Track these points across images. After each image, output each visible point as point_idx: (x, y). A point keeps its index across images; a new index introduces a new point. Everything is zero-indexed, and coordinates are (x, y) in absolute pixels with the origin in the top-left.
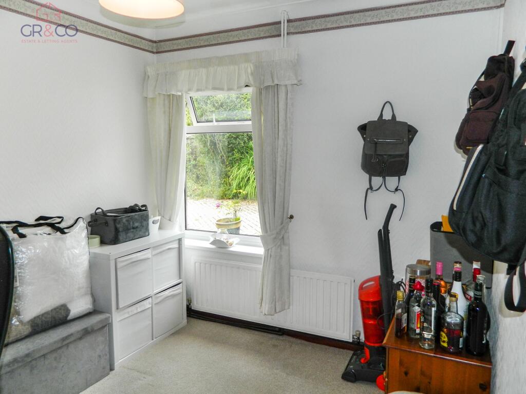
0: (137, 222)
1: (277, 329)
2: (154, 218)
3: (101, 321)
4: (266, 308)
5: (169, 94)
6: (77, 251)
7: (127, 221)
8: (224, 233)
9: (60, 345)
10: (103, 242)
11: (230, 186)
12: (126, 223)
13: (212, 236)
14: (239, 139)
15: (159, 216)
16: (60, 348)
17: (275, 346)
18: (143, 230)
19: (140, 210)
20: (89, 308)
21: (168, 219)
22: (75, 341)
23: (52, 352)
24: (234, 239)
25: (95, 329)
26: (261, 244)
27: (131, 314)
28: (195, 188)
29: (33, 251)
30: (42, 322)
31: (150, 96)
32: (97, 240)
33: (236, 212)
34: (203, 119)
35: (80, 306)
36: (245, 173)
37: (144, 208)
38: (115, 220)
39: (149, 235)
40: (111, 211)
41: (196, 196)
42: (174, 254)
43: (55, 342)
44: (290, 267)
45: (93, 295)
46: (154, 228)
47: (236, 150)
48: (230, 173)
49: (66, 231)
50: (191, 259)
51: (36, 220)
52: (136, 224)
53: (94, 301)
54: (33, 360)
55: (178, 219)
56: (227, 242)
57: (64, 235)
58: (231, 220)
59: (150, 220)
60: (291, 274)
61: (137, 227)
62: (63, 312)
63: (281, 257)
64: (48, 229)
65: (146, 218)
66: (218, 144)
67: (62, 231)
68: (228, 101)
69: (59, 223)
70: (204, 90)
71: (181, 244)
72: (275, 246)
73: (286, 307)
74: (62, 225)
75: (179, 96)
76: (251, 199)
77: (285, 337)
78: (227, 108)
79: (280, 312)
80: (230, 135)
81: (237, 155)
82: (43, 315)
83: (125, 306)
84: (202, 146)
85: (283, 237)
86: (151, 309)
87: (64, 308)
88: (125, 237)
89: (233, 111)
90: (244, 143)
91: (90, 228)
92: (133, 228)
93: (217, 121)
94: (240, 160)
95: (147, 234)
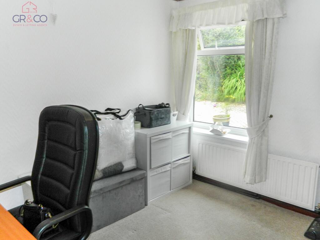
0: (163, 114)
1: (255, 194)
2: (174, 113)
3: (140, 175)
4: (248, 179)
5: (186, 29)
6: (128, 131)
7: (157, 113)
8: (220, 125)
9: (118, 186)
10: (143, 126)
11: (223, 93)
12: (157, 115)
13: (211, 126)
14: (231, 59)
15: (176, 111)
16: (118, 188)
17: (253, 205)
18: (167, 120)
19: (165, 107)
20: (134, 166)
21: (183, 113)
22: (125, 185)
23: (114, 189)
24: (227, 130)
25: (138, 179)
26: (247, 134)
27: (158, 172)
28: (198, 93)
29: (105, 129)
30: (108, 171)
31: (174, 30)
32: (139, 124)
33: (227, 110)
34: (209, 45)
35: (129, 164)
36: (234, 84)
37: (168, 106)
38: (150, 113)
39: (170, 123)
40: (148, 107)
41: (198, 99)
42: (186, 137)
43: (116, 184)
44: (268, 152)
45: (136, 159)
46: (173, 119)
47: (228, 67)
48: (223, 83)
49: (122, 117)
50: (196, 141)
51: (106, 110)
52: (163, 116)
53: (137, 162)
54: (104, 193)
55: (189, 114)
56: (222, 131)
57: (121, 120)
58: (224, 117)
59: (171, 113)
60: (269, 157)
61: (163, 118)
62: (120, 166)
63: (261, 144)
64: (112, 116)
65: (169, 112)
66: (216, 63)
67: (120, 118)
68: (224, 32)
69: (118, 113)
70: (211, 25)
71: (191, 131)
72: (258, 136)
73: (264, 180)
74: (120, 114)
75: (193, 30)
76: (238, 103)
77: (260, 201)
78: (223, 37)
79: (258, 183)
80: (225, 56)
81: (229, 71)
82: (109, 167)
83: (155, 167)
84: (204, 65)
85: (264, 130)
86: (170, 171)
87: (120, 165)
88: (156, 124)
89: (227, 39)
90: (235, 62)
91: (135, 117)
92: (161, 118)
93: (218, 47)
94: (231, 74)
95: (169, 122)
